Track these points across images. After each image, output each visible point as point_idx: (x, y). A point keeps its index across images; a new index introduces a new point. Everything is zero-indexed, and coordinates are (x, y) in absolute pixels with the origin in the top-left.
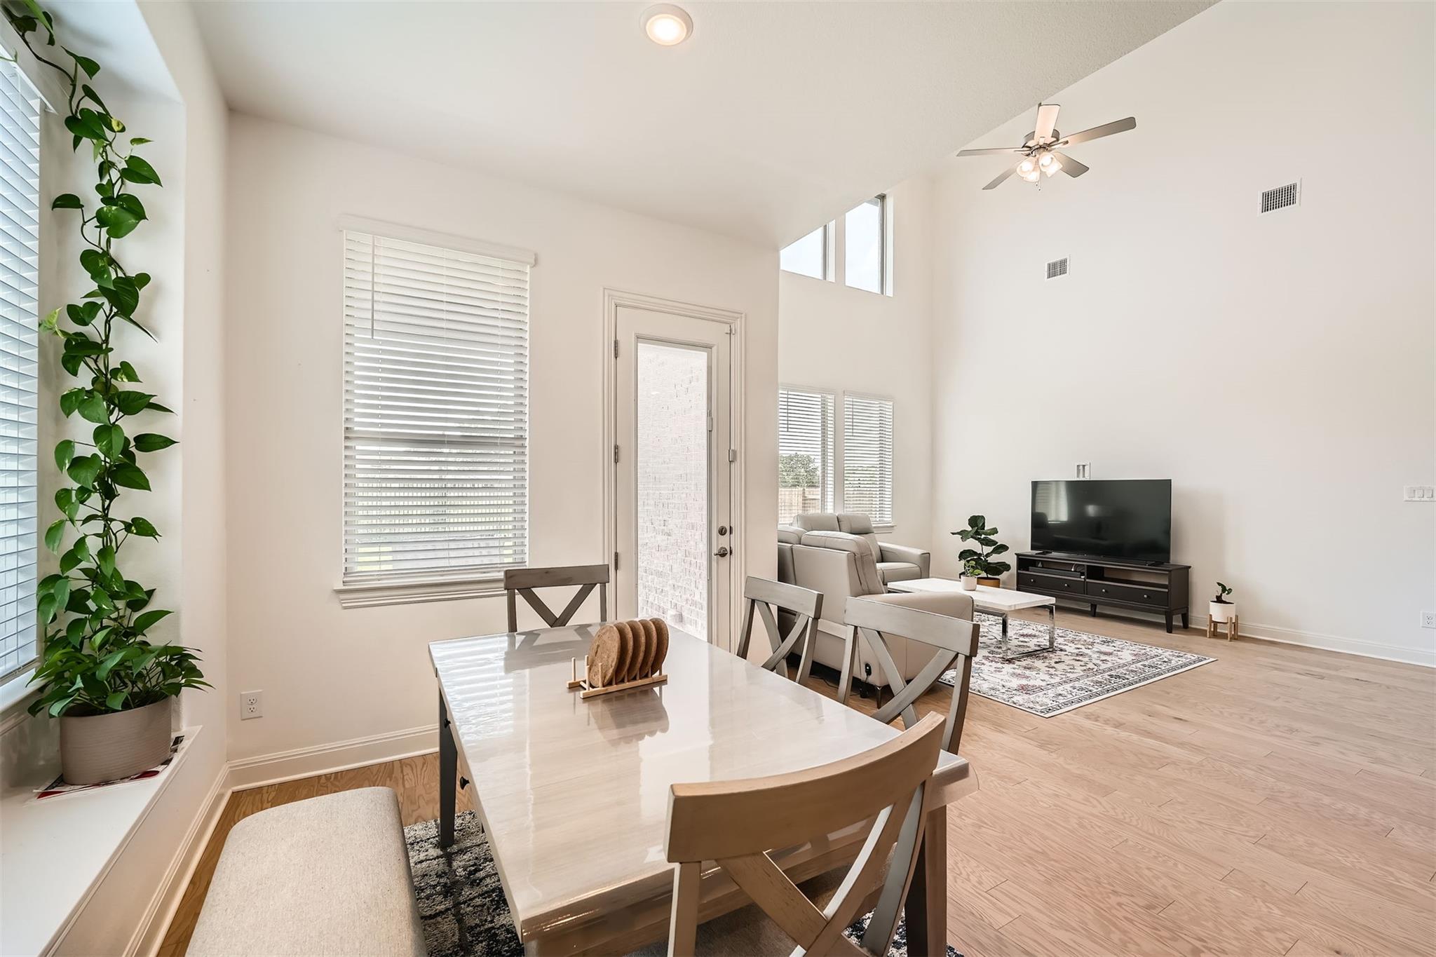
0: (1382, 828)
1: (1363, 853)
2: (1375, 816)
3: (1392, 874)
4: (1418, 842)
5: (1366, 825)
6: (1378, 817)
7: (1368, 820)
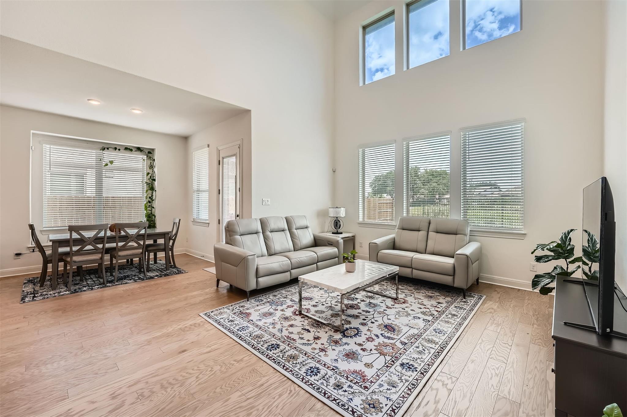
0: (29, 368)
1: (30, 353)
2: (37, 371)
3: (15, 353)
4: (11, 373)
5: (37, 364)
6: (36, 371)
7: (38, 367)
